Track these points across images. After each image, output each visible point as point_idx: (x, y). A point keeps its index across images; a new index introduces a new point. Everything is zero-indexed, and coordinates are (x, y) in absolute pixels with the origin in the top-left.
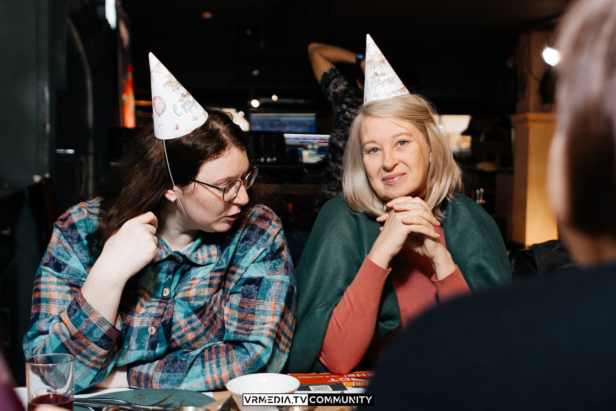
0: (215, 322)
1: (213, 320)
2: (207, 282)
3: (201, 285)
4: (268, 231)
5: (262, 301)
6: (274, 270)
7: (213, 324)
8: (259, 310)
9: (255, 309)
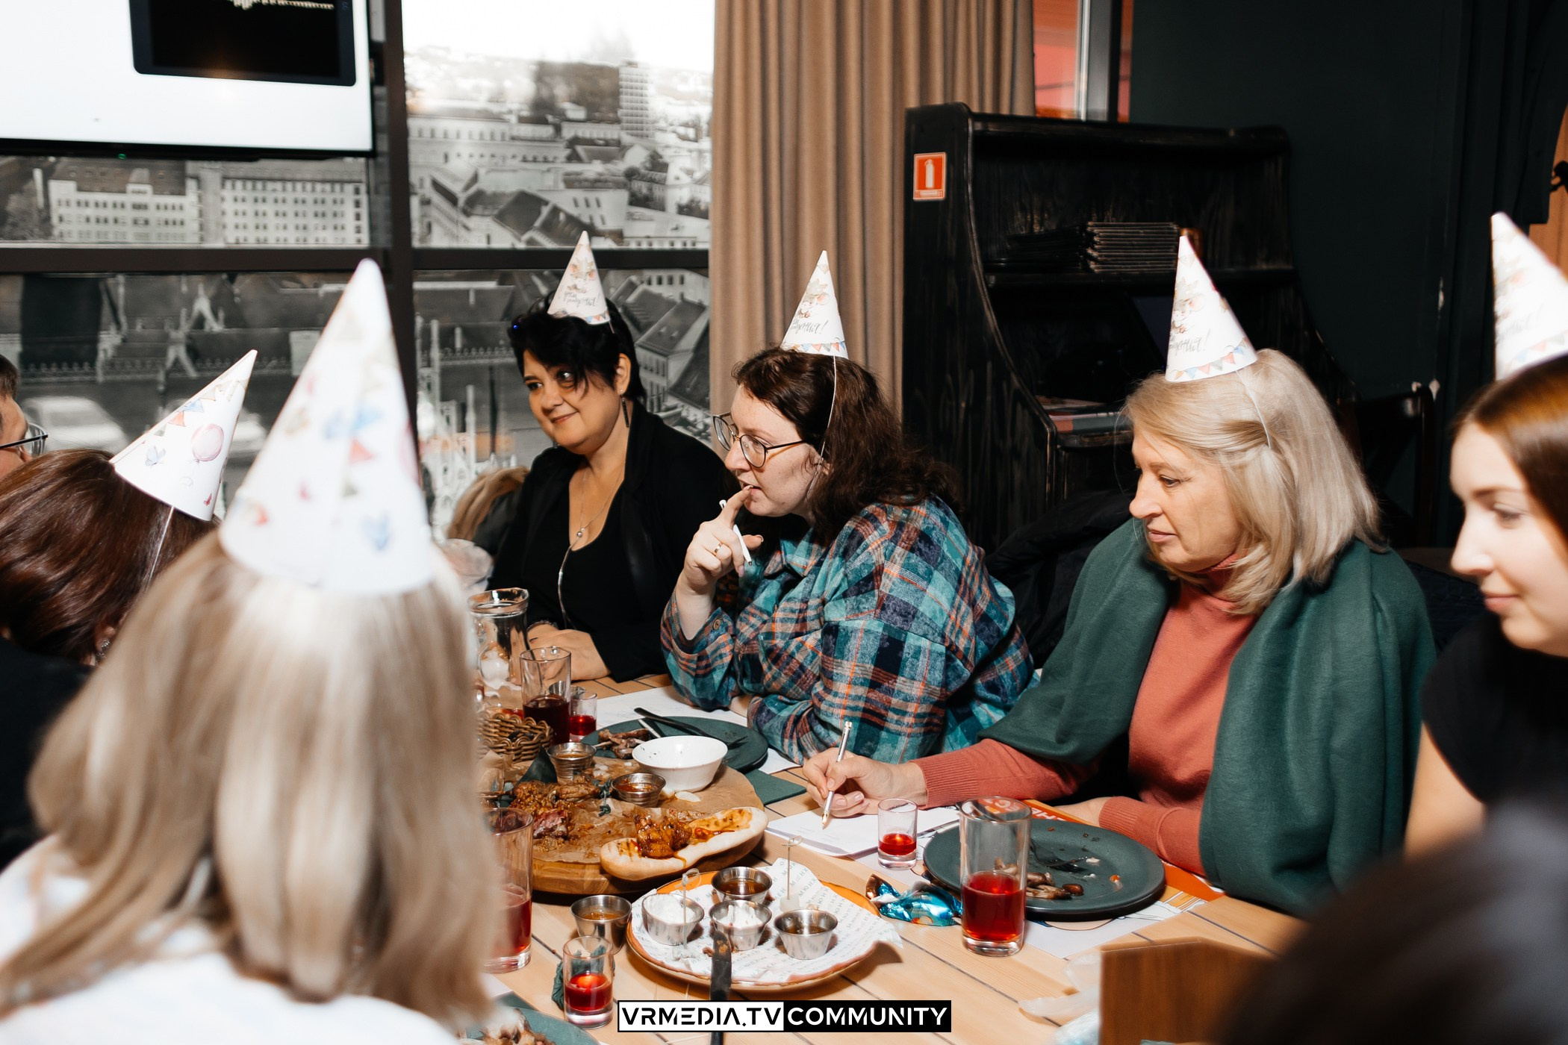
0: (804, 676)
1: (800, 671)
2: (795, 616)
3: (788, 619)
4: (867, 540)
5: (839, 660)
6: (857, 612)
7: (799, 676)
8: (837, 674)
9: (833, 672)
